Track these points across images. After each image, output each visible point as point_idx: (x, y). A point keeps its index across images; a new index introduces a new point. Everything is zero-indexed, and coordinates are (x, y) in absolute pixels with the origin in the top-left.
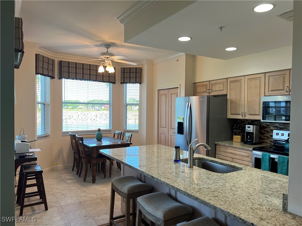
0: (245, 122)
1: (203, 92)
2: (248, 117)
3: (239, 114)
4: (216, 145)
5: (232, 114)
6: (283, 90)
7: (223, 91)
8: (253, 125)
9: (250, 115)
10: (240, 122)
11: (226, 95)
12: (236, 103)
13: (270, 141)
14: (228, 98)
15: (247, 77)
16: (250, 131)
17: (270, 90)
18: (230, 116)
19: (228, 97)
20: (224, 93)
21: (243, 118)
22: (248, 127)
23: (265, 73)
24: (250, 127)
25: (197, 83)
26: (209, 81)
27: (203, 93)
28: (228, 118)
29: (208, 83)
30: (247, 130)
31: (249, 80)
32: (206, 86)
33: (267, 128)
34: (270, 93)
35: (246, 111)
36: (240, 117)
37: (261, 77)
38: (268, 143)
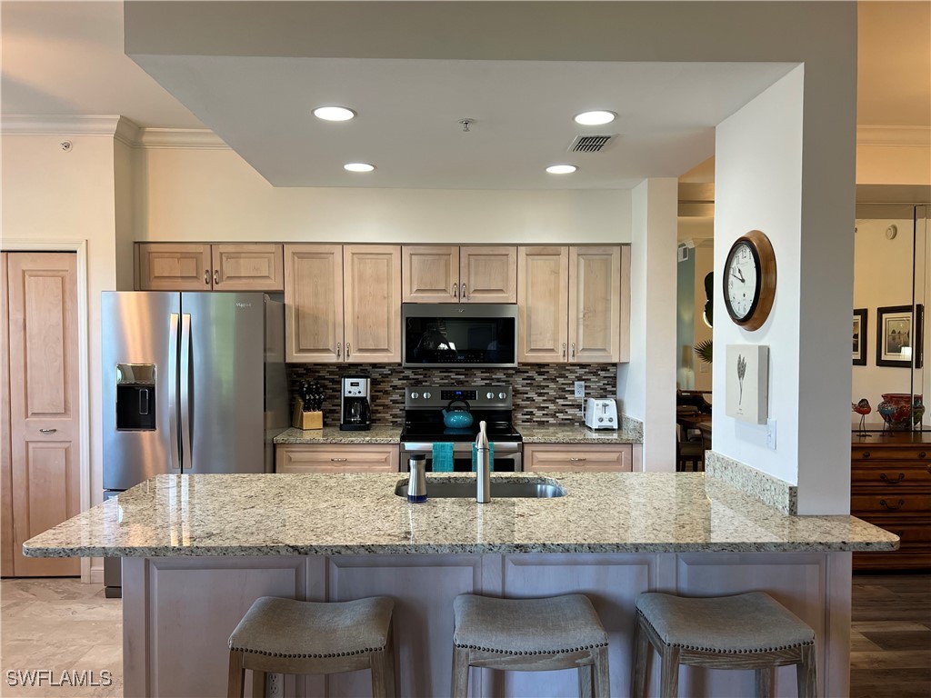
0: (319, 372)
1: (182, 277)
2: (355, 357)
3: (327, 350)
4: (275, 446)
5: (301, 350)
6: (444, 291)
7: (268, 281)
8: (366, 377)
9: (361, 350)
10: (301, 371)
11: (281, 293)
12: (316, 319)
13: (391, 415)
14: (286, 302)
15: (348, 250)
16: (358, 395)
17: (414, 289)
18: (295, 357)
19: (288, 300)
20: (274, 285)
21: (341, 360)
22: (352, 384)
23: (401, 245)
24: (357, 384)
25: (152, 245)
26: (211, 244)
27: (180, 280)
28: (287, 361)
29: (200, 249)
30: (350, 392)
31: (355, 259)
32: (196, 257)
33: (384, 382)
34: (416, 297)
35: (349, 339)
36: (331, 358)
37: (391, 254)
38: (387, 420)
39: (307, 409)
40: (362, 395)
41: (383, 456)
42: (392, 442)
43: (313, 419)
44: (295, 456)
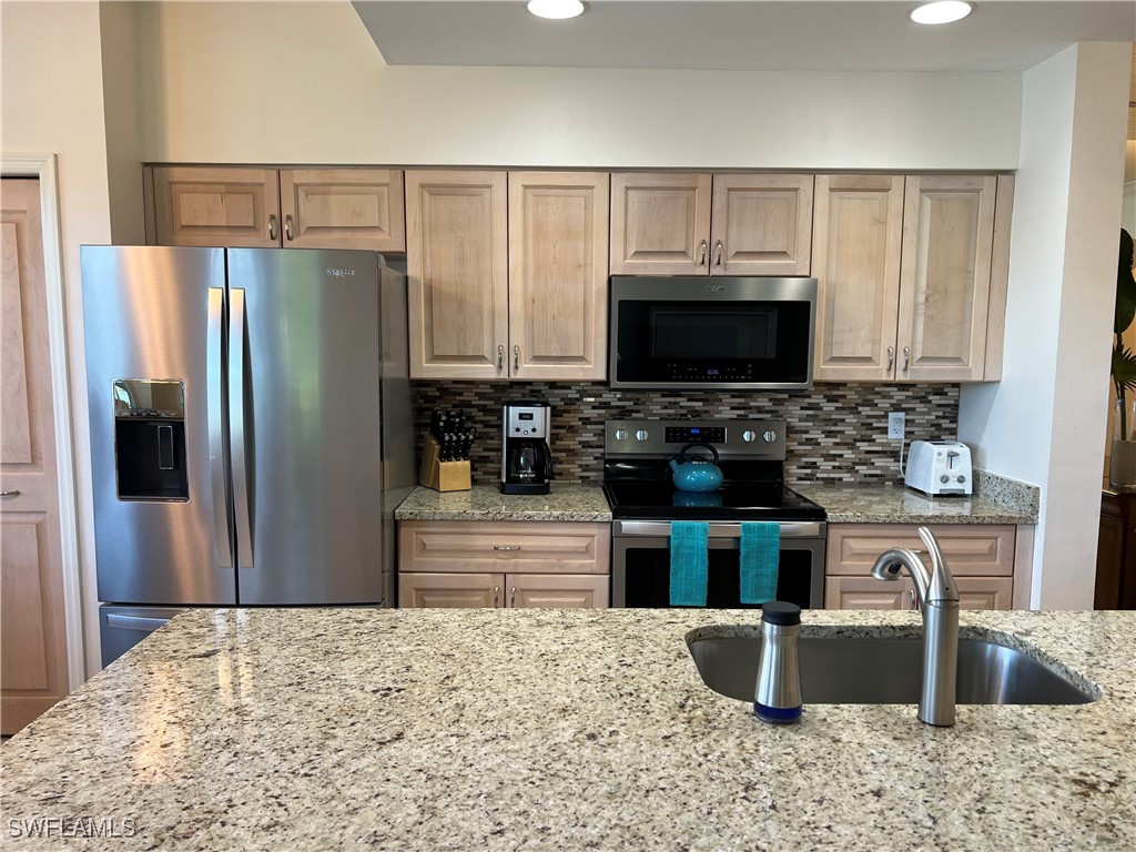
0: (461, 394)
1: (229, 228)
2: (528, 371)
3: (480, 358)
5: (435, 358)
6: (684, 253)
7: (378, 236)
8: (545, 404)
9: (537, 359)
10: (432, 392)
11: (398, 259)
12: (461, 304)
13: (580, 466)
14: (410, 273)
15: (518, 180)
16: (531, 435)
17: (631, 252)
18: (425, 369)
19: (414, 269)
20: (388, 242)
21: (503, 375)
22: (521, 416)
23: (610, 170)
24: (530, 417)
25: (176, 169)
26: (279, 168)
27: (226, 233)
29: (260, 177)
30: (518, 430)
31: (530, 199)
32: (253, 190)
33: (568, 412)
34: (633, 266)
35: (518, 339)
36: (486, 371)
37: (592, 188)
38: (573, 474)
39: (445, 457)
40: (538, 435)
41: (582, 543)
42: (599, 519)
43: (455, 473)
44: (433, 541)
